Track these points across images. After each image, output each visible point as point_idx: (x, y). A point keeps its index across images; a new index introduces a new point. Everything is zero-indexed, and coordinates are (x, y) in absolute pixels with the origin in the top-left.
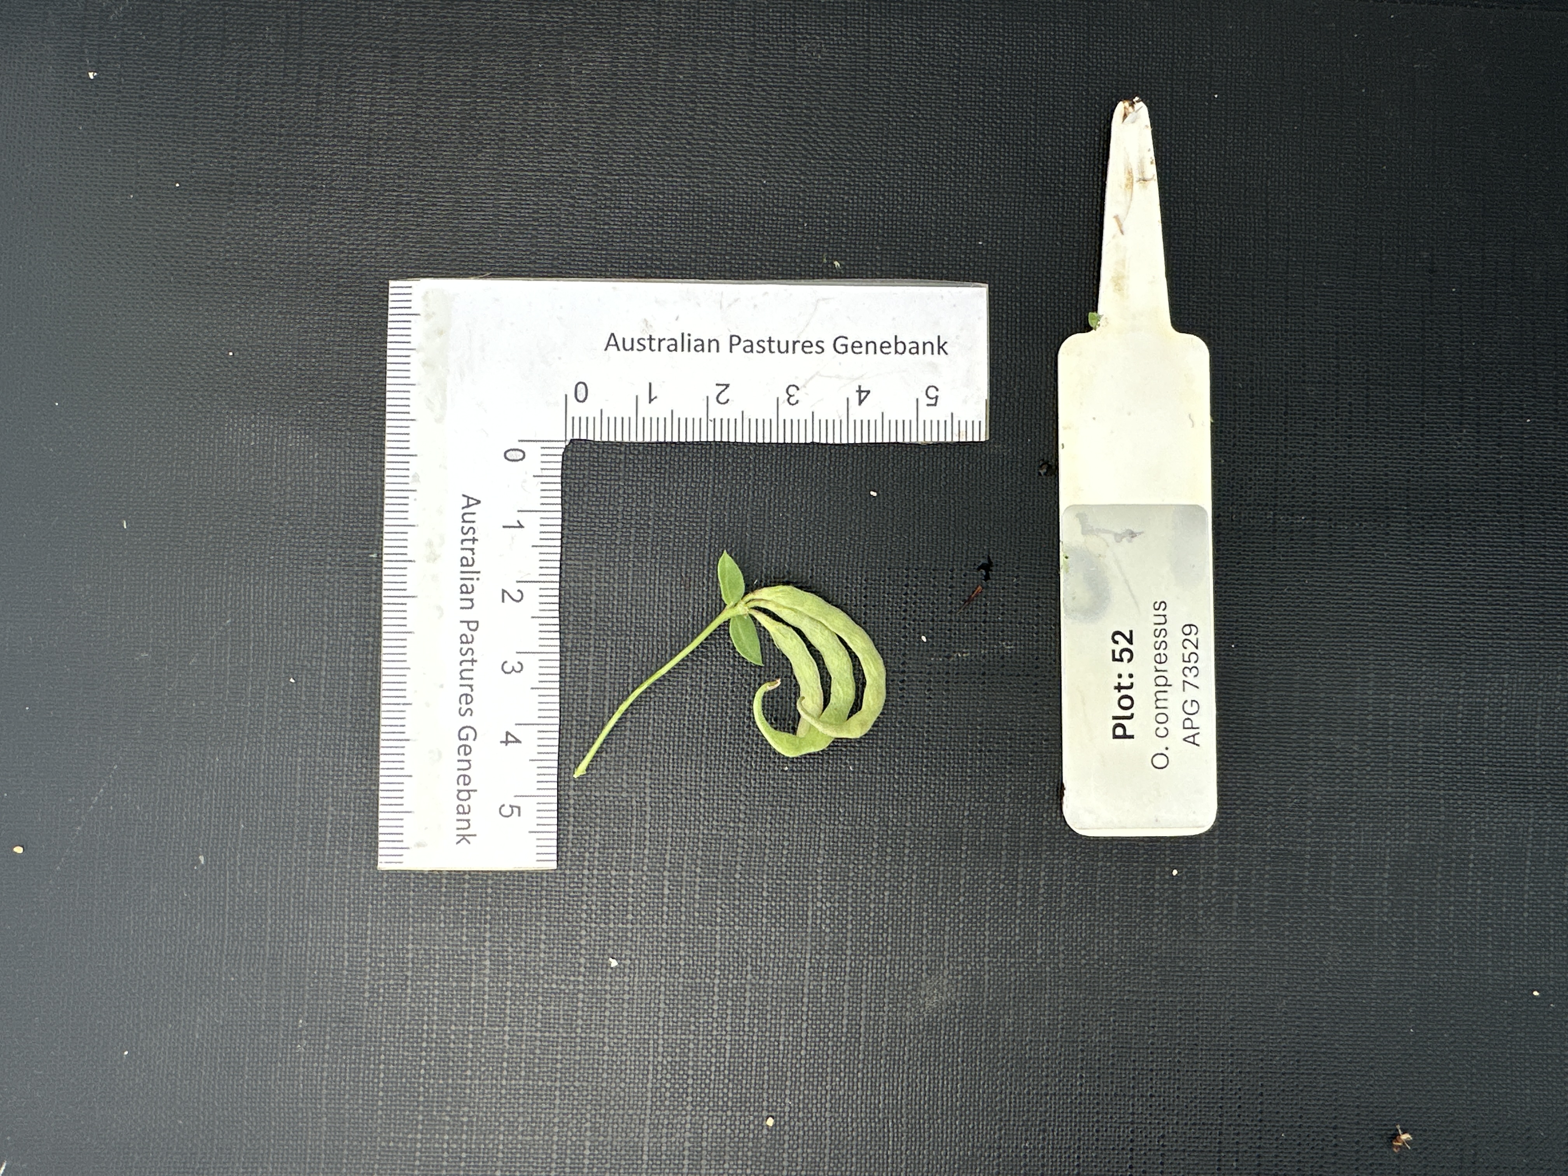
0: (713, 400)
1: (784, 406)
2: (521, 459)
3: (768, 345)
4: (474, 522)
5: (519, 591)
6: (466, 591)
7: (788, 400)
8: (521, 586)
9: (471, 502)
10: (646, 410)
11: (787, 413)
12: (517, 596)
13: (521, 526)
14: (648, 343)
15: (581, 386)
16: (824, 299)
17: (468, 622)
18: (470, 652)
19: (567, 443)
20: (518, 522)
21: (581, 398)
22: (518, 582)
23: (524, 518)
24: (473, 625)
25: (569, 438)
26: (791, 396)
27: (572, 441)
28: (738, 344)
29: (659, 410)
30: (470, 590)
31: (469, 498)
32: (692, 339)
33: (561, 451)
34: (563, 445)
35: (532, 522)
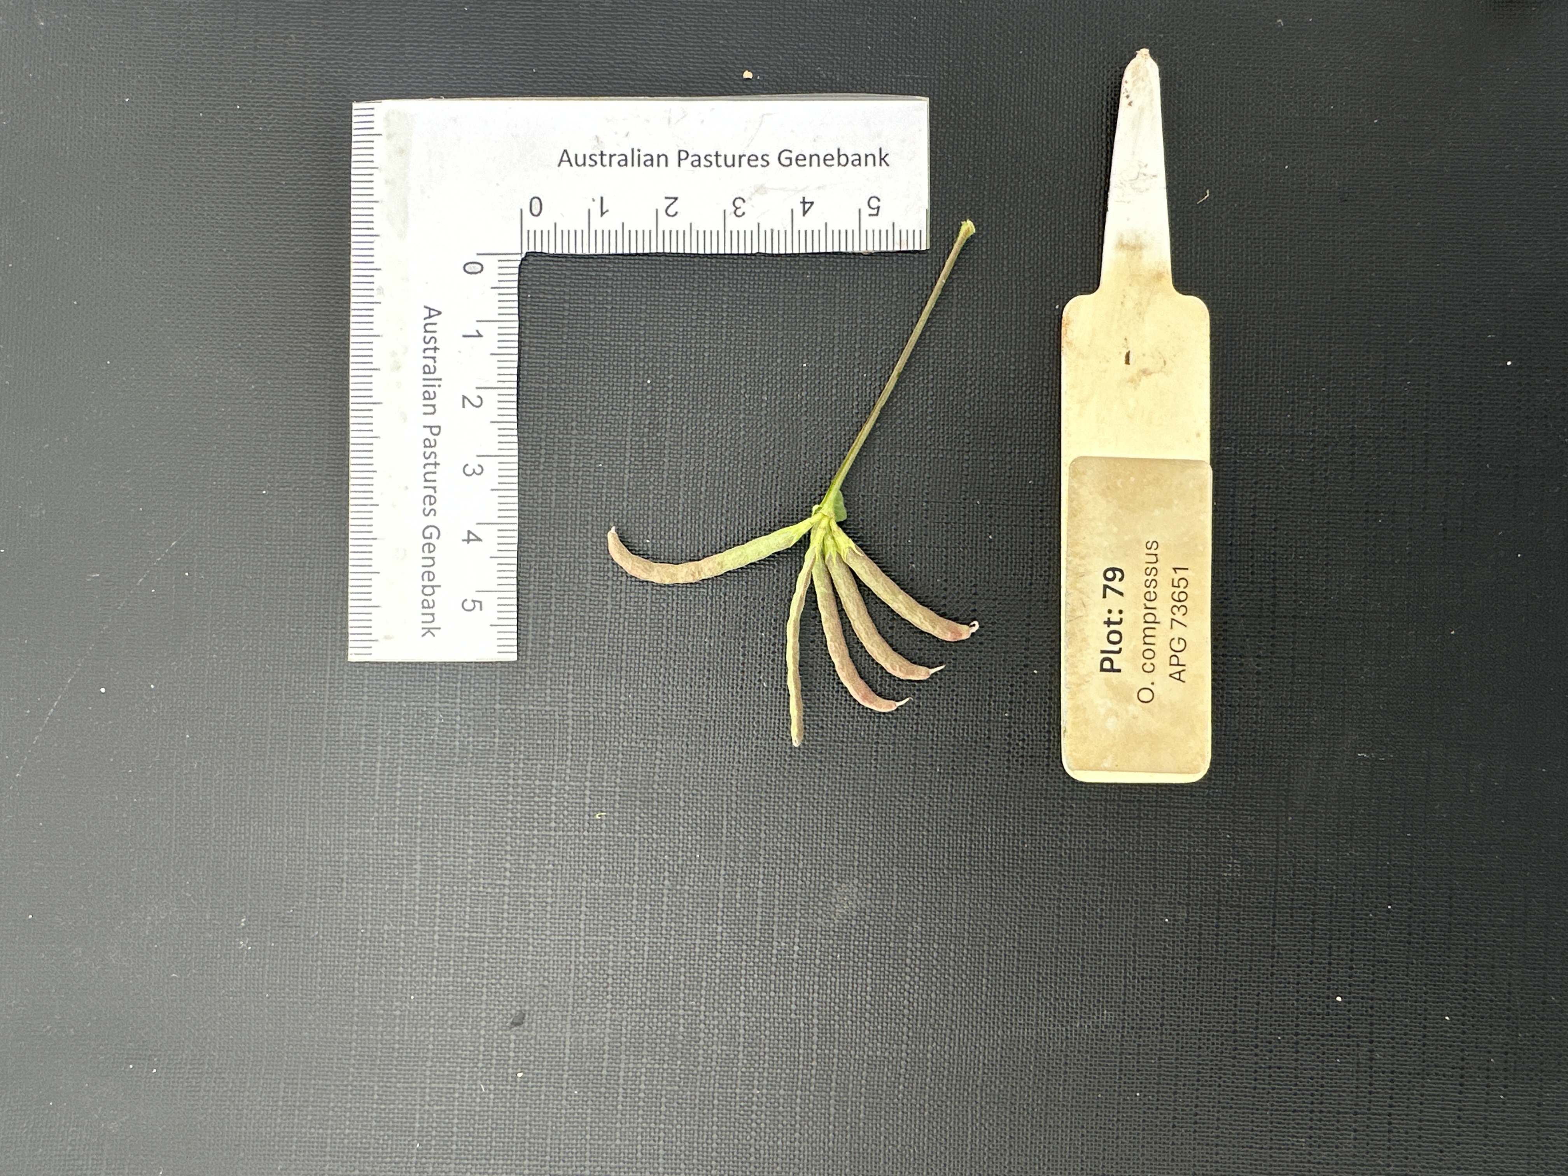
0: (662, 213)
1: (731, 218)
2: (480, 272)
3: (716, 159)
4: (435, 332)
5: (479, 397)
6: (428, 397)
7: (735, 212)
8: (481, 393)
9: (433, 312)
10: (598, 223)
11: (734, 224)
12: (477, 402)
13: (480, 336)
14: (600, 159)
15: (536, 201)
16: (768, 114)
17: (431, 427)
18: (433, 455)
19: (523, 256)
20: (477, 331)
21: (536, 212)
22: (477, 388)
23: (483, 328)
24: (435, 430)
25: (525, 250)
26: (737, 208)
27: (528, 254)
28: (686, 158)
29: (609, 223)
30: (432, 396)
31: (430, 309)
32: (642, 154)
33: (519, 263)
34: (519, 258)
35: (490, 331)
